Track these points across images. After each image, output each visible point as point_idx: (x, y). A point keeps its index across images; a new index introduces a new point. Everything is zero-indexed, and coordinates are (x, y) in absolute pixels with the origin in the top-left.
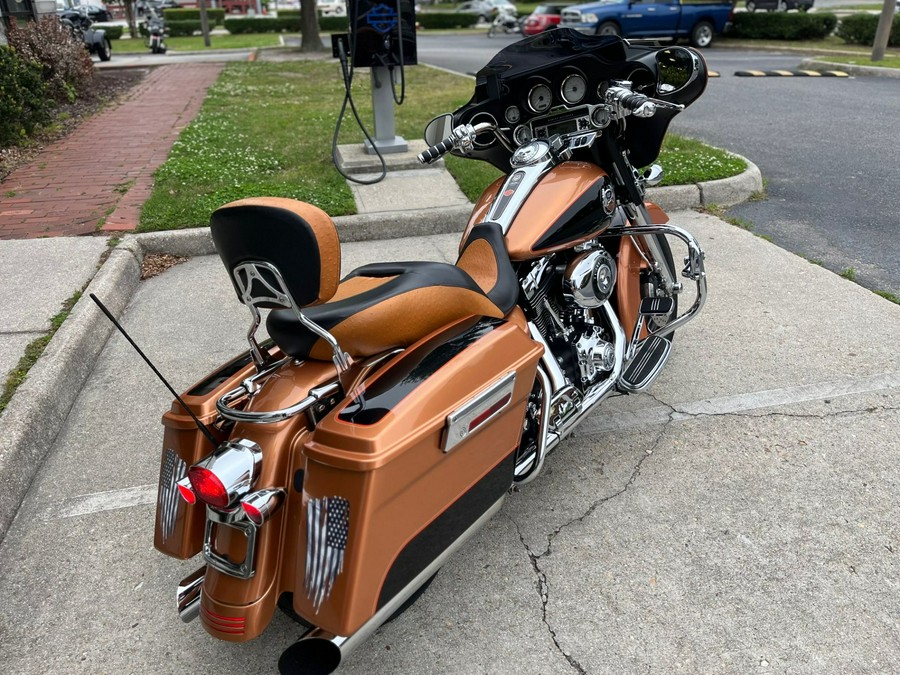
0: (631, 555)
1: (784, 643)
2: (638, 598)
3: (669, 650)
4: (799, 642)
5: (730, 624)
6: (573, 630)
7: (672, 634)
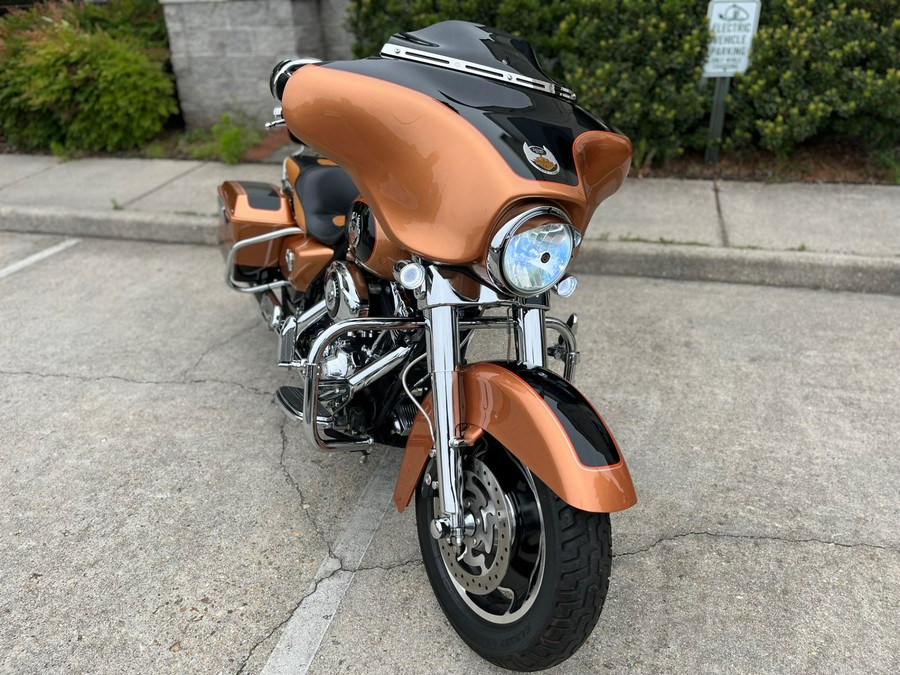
2: (198, 419)
4: (87, 462)
5: (135, 443)
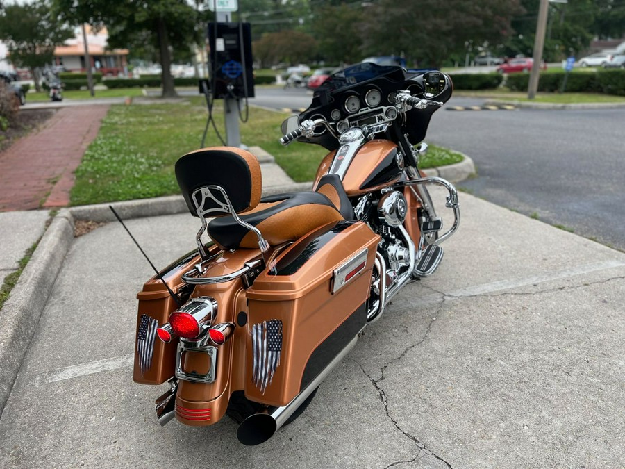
0: (435, 375)
1: (535, 415)
2: (443, 399)
3: (467, 425)
4: (544, 414)
5: (501, 407)
6: (407, 419)
7: (468, 416)
